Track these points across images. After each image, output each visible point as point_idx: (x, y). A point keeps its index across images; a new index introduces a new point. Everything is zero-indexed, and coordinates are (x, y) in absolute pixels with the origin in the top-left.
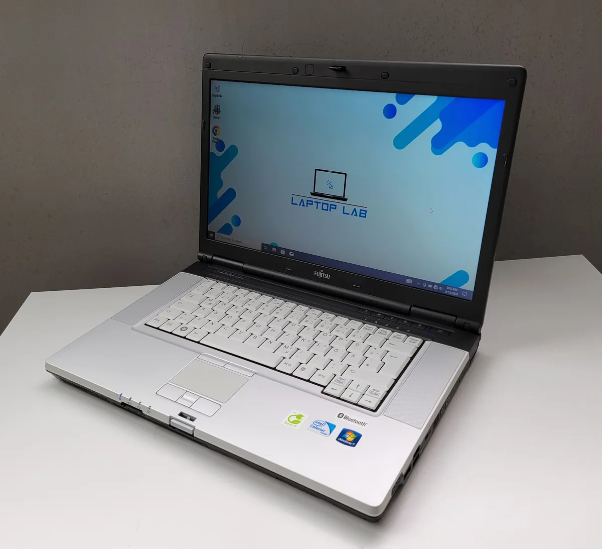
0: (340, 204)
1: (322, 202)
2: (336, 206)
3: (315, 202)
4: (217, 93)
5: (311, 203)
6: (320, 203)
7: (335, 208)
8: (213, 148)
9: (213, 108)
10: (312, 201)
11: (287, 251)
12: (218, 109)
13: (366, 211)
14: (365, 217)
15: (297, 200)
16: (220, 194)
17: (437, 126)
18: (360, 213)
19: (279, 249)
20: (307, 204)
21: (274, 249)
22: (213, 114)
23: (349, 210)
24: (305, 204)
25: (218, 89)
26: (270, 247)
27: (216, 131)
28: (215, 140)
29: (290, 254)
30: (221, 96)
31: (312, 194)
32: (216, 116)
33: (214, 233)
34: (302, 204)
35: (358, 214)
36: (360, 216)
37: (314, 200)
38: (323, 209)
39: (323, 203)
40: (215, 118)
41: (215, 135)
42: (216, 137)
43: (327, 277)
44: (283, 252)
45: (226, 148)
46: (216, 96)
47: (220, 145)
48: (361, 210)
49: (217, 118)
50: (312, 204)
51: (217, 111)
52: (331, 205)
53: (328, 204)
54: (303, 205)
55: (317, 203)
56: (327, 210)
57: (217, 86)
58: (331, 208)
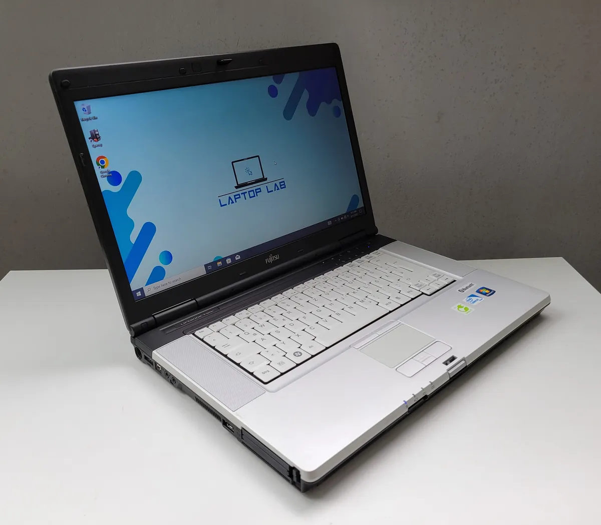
0: (262, 186)
1: (247, 191)
2: (260, 189)
3: (242, 194)
4: (88, 116)
5: (238, 196)
6: (246, 192)
7: (260, 191)
8: (104, 185)
9: (87, 135)
10: (239, 195)
11: (232, 257)
12: (96, 135)
13: (284, 182)
14: (285, 187)
15: (225, 200)
16: (134, 237)
17: (305, 96)
18: (281, 185)
19: (223, 260)
20: (235, 199)
21: (219, 264)
22: (90, 144)
23: (271, 187)
24: (234, 201)
25: (87, 110)
26: (214, 264)
27: (103, 162)
28: (104, 174)
29: (237, 259)
30: (96, 118)
31: (236, 187)
32: (95, 143)
33: (141, 290)
34: (231, 201)
35: (280, 188)
36: (281, 188)
37: (240, 193)
38: (250, 197)
39: (249, 192)
40: (94, 147)
41: (103, 167)
42: (103, 170)
43: (277, 258)
44: (229, 261)
45: (124, 178)
46: (87, 120)
47: (115, 178)
48: (280, 183)
49: (98, 146)
50: (240, 197)
51: (95, 137)
52: (256, 190)
53: (253, 191)
54: (233, 202)
55: (244, 193)
56: (254, 196)
57: (85, 107)
58: (257, 193)
